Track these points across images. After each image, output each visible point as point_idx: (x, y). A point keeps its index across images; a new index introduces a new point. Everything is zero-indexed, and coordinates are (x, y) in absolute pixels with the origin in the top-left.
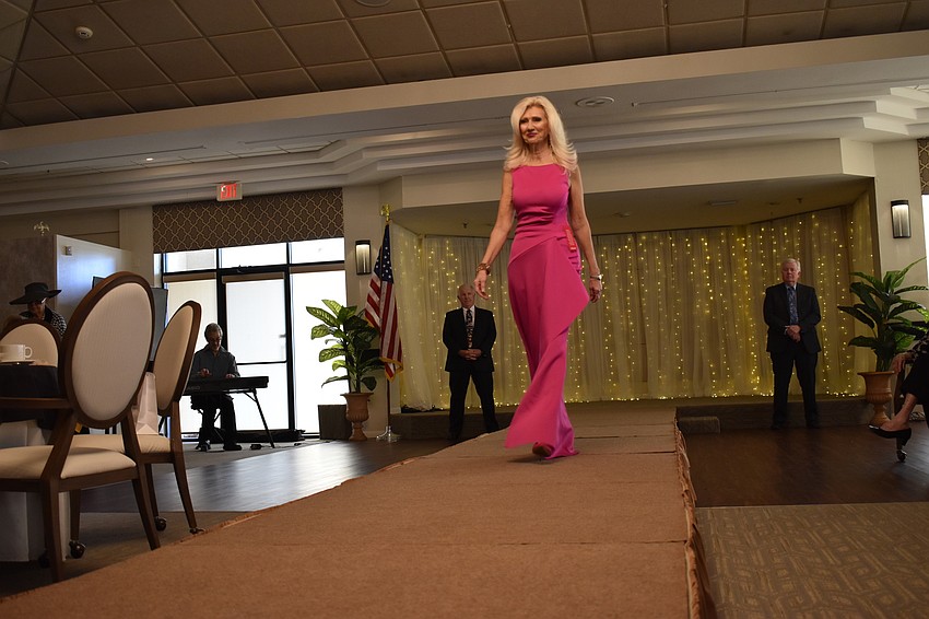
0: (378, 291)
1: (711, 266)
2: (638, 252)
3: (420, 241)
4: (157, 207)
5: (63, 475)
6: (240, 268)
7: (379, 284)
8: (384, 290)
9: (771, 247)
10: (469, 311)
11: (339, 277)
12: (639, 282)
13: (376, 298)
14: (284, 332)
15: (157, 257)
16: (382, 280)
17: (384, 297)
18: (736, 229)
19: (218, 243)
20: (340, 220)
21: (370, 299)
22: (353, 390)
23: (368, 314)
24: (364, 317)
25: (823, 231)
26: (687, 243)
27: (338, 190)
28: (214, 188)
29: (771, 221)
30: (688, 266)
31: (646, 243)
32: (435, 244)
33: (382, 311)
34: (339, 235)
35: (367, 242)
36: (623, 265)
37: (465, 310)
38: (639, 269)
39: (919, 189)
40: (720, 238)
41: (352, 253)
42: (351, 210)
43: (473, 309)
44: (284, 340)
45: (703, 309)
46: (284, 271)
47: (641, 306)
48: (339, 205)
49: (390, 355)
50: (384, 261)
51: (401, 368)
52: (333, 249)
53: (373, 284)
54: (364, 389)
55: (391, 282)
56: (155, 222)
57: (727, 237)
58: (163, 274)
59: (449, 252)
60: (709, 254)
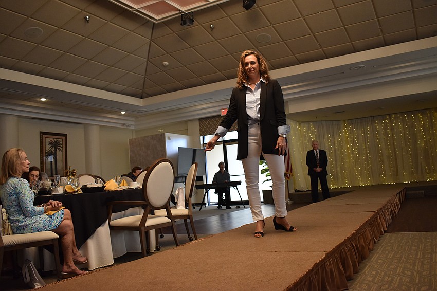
1: (424, 126)
2: (391, 122)
3: (300, 124)
4: (200, 119)
5: (146, 225)
6: (231, 140)
10: (316, 152)
12: (393, 134)
15: (201, 137)
18: (434, 109)
26: (413, 117)
28: (219, 111)
30: (413, 126)
31: (395, 118)
32: (306, 125)
36: (385, 128)
37: (315, 151)
38: (392, 129)
40: (428, 114)
43: (318, 151)
45: (421, 144)
47: (394, 144)
51: (292, 175)
56: (200, 125)
57: (430, 113)
58: (204, 144)
59: (312, 128)
60: (422, 121)
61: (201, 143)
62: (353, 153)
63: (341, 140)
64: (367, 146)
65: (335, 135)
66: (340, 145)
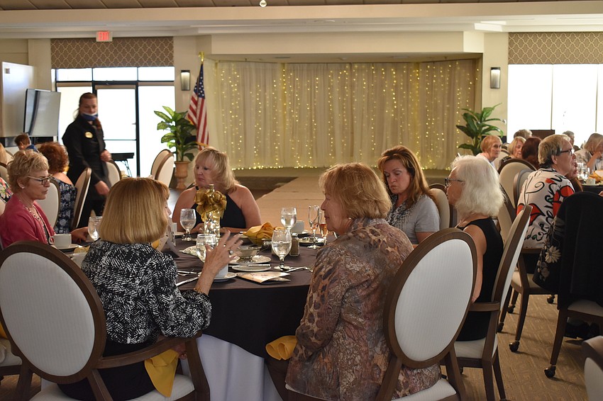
0: (196, 103)
1: (396, 87)
2: (352, 75)
3: (216, 64)
4: (53, 40)
6: (107, 82)
7: (196, 98)
8: (200, 103)
9: (433, 78)
11: (171, 90)
12: (352, 94)
13: (194, 107)
14: (135, 122)
15: (53, 71)
16: (199, 96)
17: (199, 107)
18: (413, 65)
19: (92, 65)
20: (171, 57)
21: (191, 107)
22: (179, 160)
23: (189, 116)
24: (186, 118)
25: (462, 72)
26: (383, 71)
27: (171, 38)
28: (94, 32)
29: (434, 62)
30: (382, 86)
31: (358, 70)
32: (226, 66)
33: (198, 115)
34: (171, 65)
35: (188, 71)
36: (342, 84)
38: (352, 86)
39: (507, 61)
40: (404, 69)
41: (178, 77)
42: (179, 51)
44: (135, 126)
45: (389, 113)
46: (135, 84)
47: (352, 109)
48: (171, 47)
49: (202, 141)
50: (200, 86)
52: (167, 73)
53: (193, 99)
54: (186, 159)
55: (204, 98)
56: (52, 49)
57: (407, 70)
58: (57, 82)
59: (234, 71)
60: (396, 79)
61: (53, 80)
62: (290, 117)
63: (276, 95)
64: (313, 108)
65: (267, 86)
66: (274, 102)
